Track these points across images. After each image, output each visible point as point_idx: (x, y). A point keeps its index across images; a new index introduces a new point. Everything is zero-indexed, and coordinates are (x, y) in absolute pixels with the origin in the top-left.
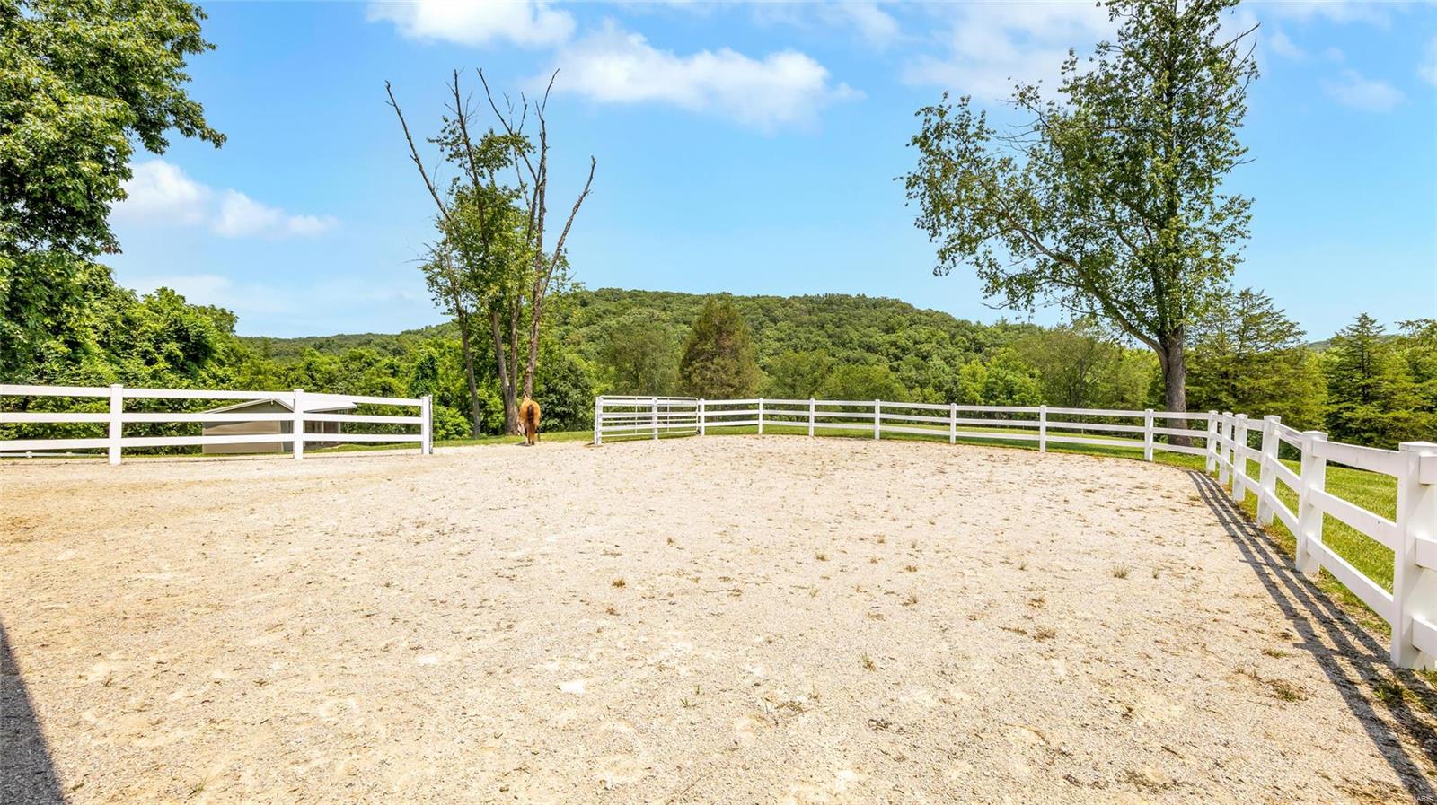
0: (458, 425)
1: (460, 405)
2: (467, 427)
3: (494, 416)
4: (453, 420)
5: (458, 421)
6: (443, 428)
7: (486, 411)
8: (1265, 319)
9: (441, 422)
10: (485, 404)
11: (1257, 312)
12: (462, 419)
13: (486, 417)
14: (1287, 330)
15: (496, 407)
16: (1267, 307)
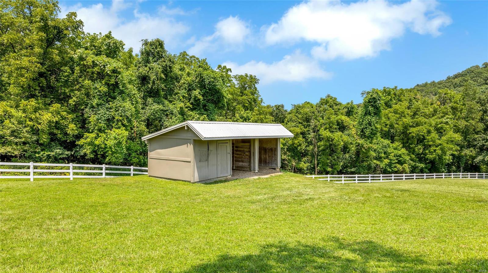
0: (400, 156)
1: (403, 139)
2: (407, 158)
3: (432, 149)
4: (396, 152)
5: (400, 152)
6: (387, 157)
7: (424, 145)
9: (385, 153)
10: (424, 139)
12: (404, 151)
13: (424, 149)
15: (434, 141)
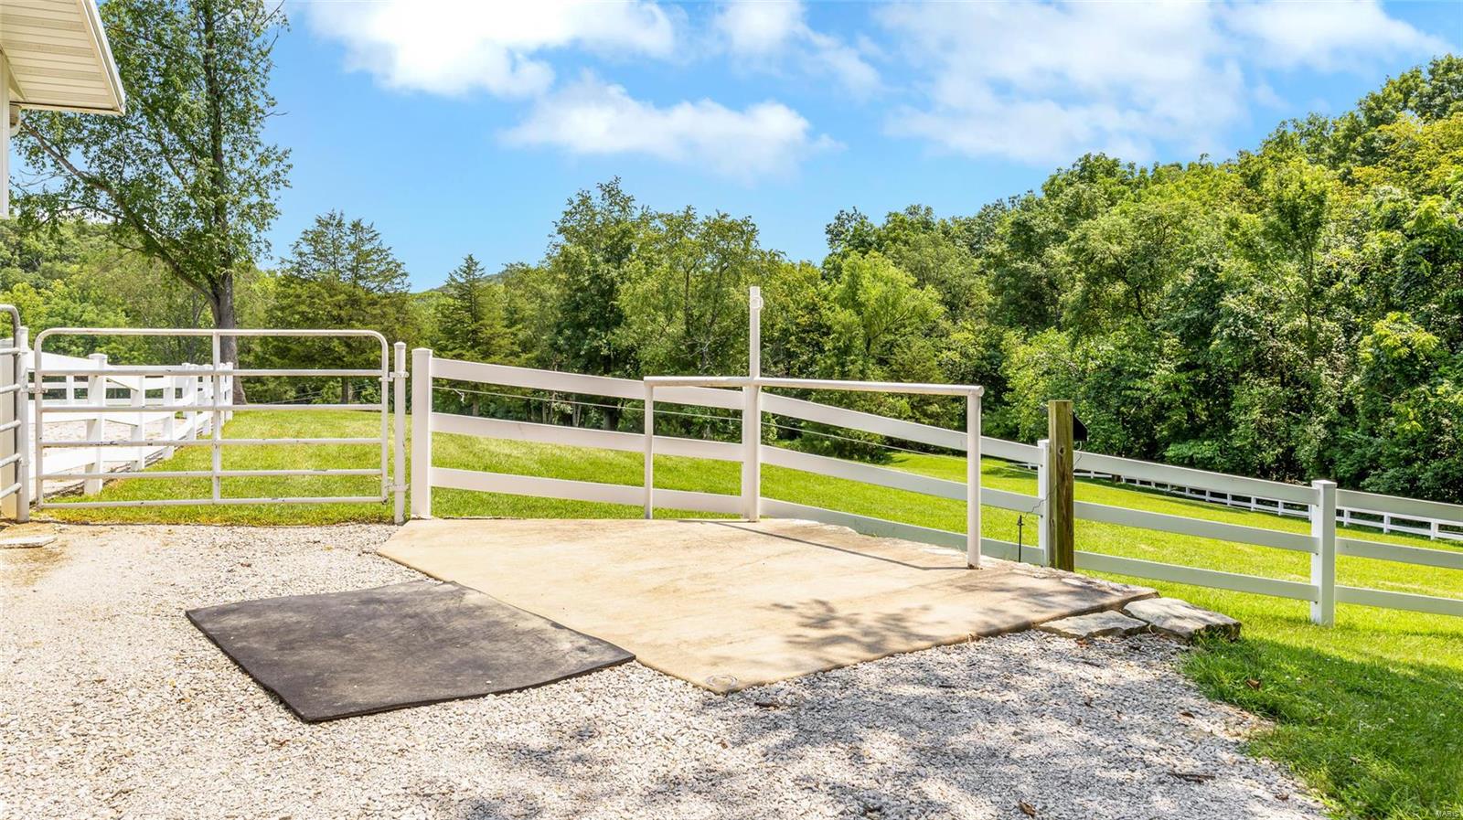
8: (375, 257)
11: (367, 247)
14: (393, 272)
16: (376, 243)
